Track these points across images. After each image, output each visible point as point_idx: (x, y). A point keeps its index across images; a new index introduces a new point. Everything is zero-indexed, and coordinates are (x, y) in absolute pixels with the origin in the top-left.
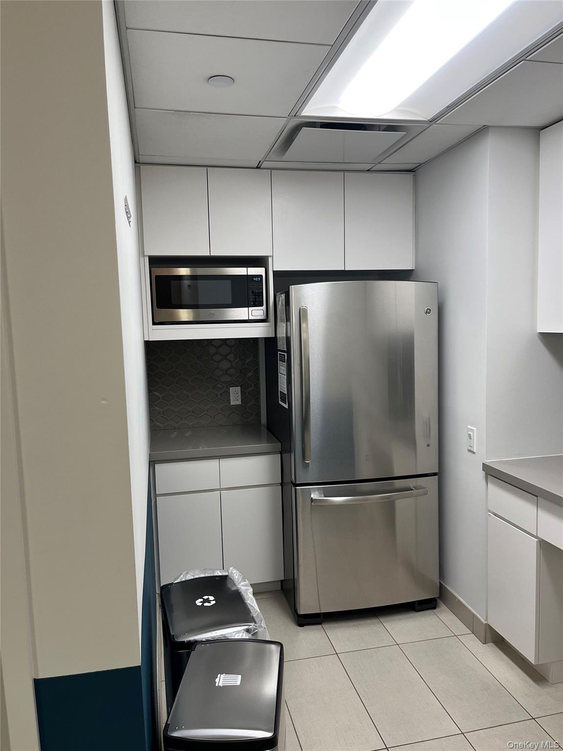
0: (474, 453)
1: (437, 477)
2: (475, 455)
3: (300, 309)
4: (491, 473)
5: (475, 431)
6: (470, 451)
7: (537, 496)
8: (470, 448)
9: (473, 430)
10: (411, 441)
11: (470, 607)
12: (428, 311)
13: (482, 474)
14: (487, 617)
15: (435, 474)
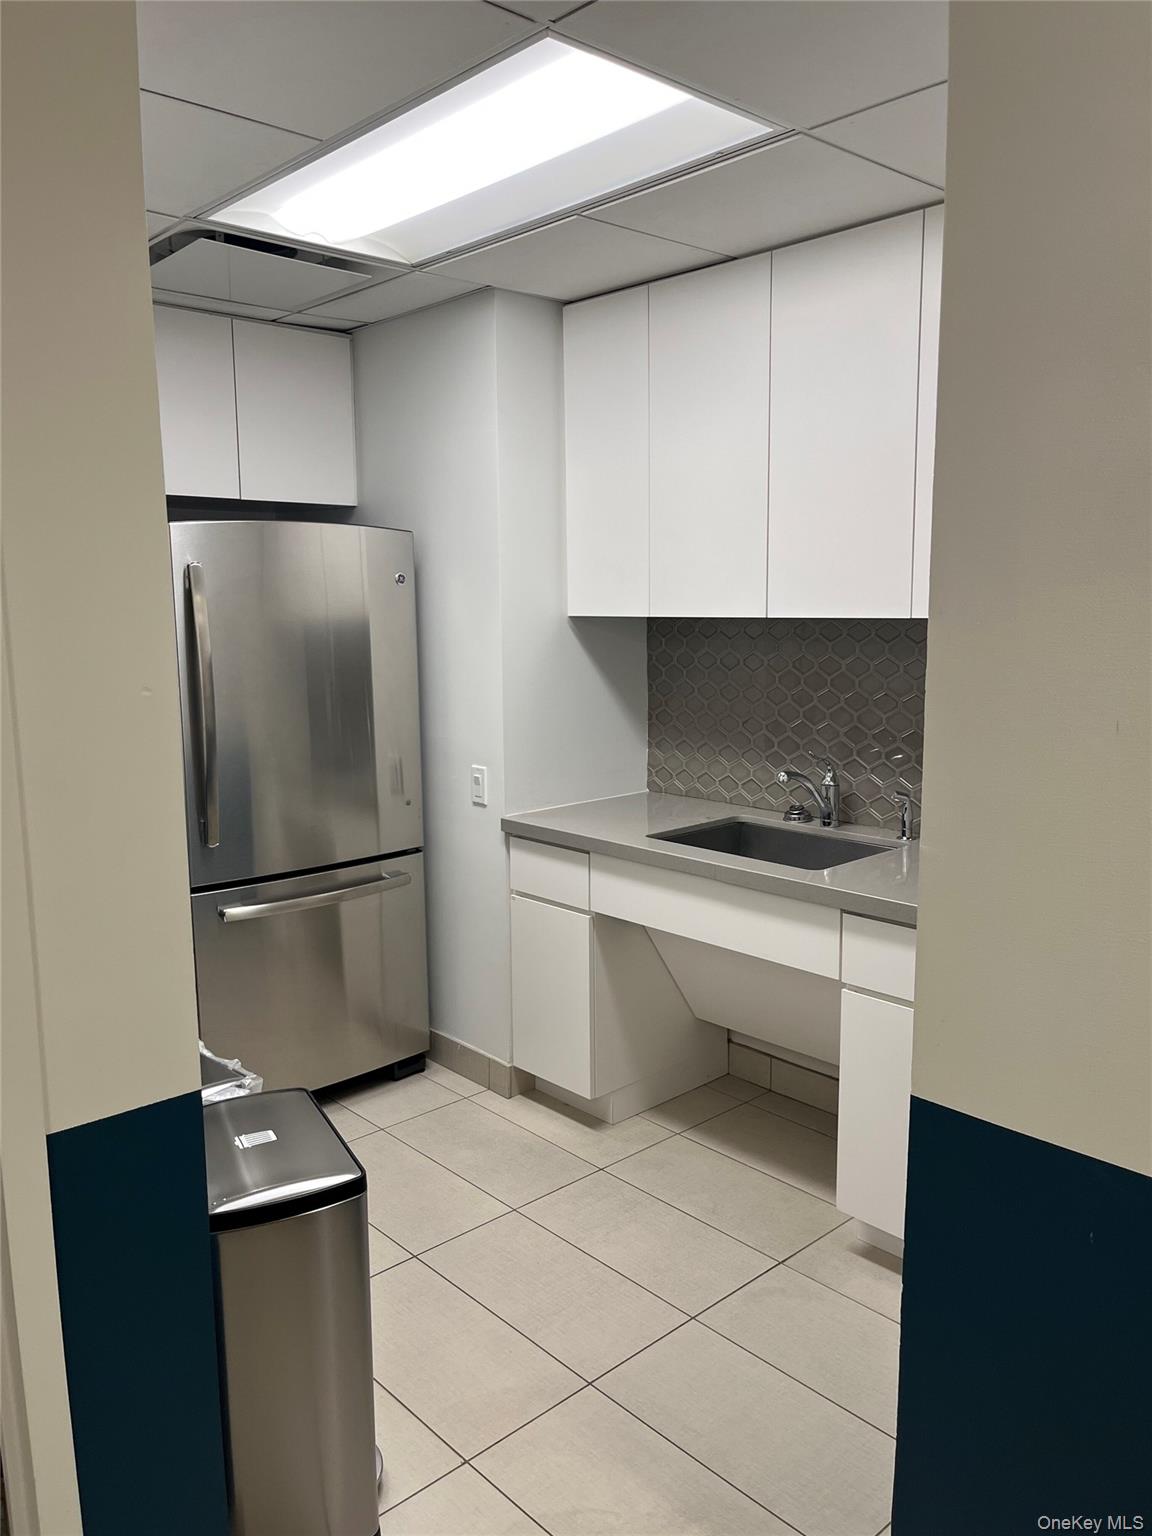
0: (484, 806)
1: (421, 853)
2: (486, 809)
3: (188, 566)
4: (516, 833)
5: (486, 772)
6: (475, 804)
7: (588, 853)
8: (477, 800)
9: (482, 770)
10: (368, 803)
11: (482, 1052)
12: (401, 580)
13: (500, 835)
14: (512, 1058)
15: (417, 850)
